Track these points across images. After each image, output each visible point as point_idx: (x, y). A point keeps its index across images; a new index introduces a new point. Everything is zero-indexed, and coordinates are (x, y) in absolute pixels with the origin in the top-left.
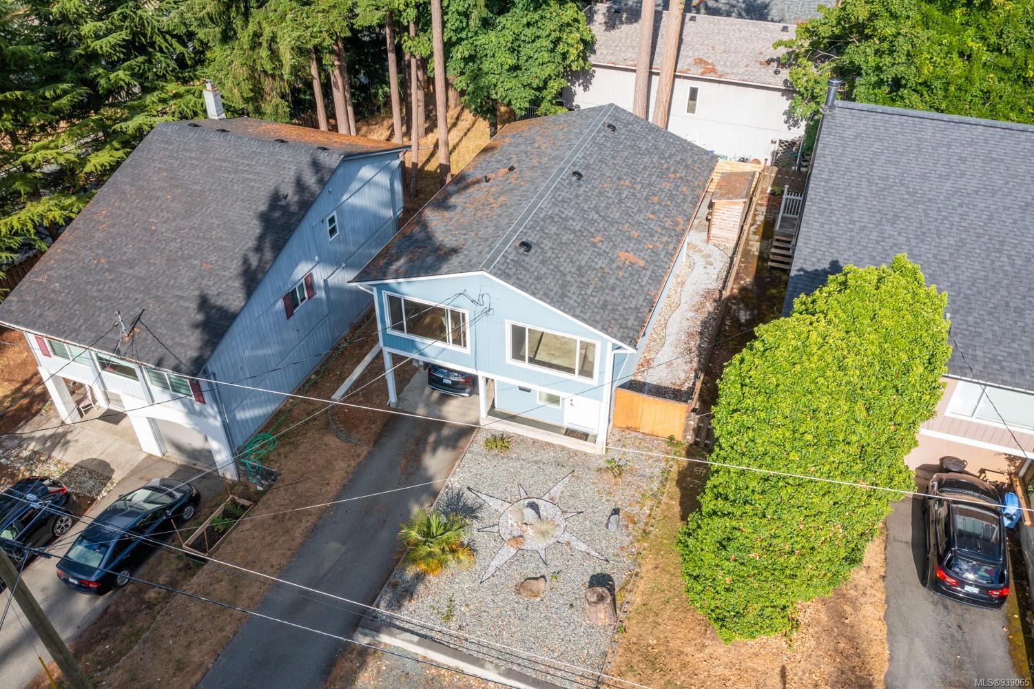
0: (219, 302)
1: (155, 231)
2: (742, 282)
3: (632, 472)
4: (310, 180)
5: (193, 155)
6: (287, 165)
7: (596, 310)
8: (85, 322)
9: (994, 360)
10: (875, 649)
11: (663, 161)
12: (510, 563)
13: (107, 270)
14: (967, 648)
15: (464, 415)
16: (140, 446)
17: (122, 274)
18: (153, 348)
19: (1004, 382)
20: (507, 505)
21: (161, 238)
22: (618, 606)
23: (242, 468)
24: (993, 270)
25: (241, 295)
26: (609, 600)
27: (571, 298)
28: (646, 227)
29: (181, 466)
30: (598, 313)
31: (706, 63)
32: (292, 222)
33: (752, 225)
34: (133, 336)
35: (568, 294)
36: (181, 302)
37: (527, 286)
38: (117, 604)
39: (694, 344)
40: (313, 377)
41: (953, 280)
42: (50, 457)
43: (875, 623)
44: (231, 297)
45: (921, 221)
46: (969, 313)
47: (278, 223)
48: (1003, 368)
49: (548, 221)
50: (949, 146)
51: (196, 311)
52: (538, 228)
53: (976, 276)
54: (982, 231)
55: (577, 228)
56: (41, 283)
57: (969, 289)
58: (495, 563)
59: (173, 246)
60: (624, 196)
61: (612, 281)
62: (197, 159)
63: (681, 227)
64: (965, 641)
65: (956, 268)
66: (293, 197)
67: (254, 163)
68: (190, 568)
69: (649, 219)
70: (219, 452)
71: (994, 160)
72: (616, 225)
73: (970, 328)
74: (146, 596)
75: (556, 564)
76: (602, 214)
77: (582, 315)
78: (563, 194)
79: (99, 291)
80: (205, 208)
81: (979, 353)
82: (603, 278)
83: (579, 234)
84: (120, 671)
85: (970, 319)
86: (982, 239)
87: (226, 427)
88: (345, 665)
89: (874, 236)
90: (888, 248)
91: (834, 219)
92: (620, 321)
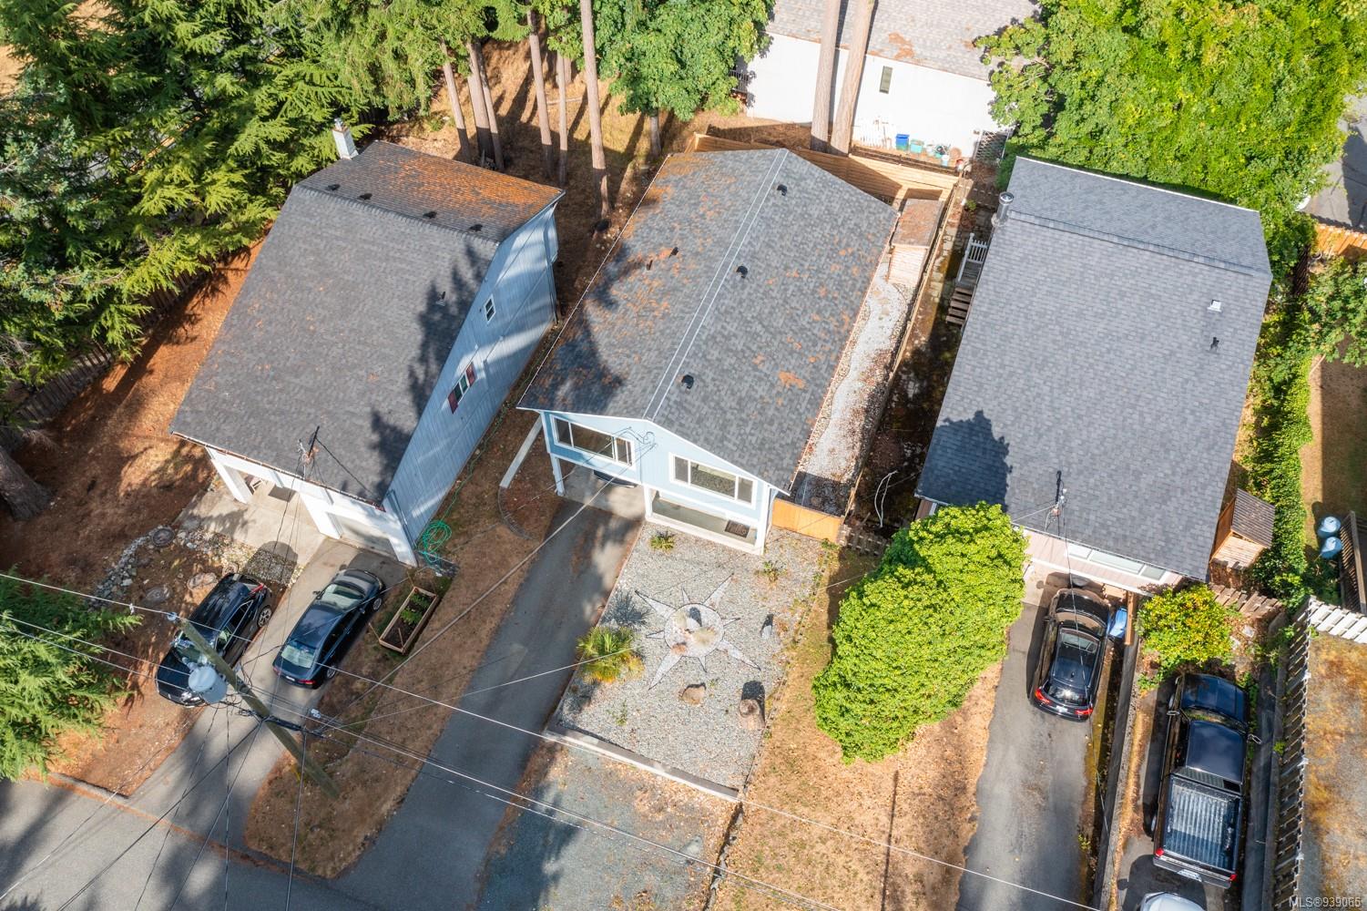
0: (392, 422)
1: (314, 332)
2: (916, 342)
3: (787, 575)
4: (467, 274)
5: (338, 234)
6: (439, 253)
7: (754, 452)
8: (264, 437)
9: (1103, 526)
10: (975, 756)
11: (835, 232)
12: (675, 670)
13: (274, 378)
14: (1052, 754)
15: (630, 505)
16: (316, 526)
17: (289, 383)
18: (336, 471)
19: (1108, 548)
20: (671, 610)
21: (322, 341)
22: (766, 712)
23: (421, 557)
24: (1123, 429)
25: (412, 414)
26: (758, 712)
27: (729, 441)
28: (809, 333)
29: (361, 549)
30: (755, 455)
31: (903, 41)
32: (453, 327)
33: (938, 257)
34: (313, 457)
35: (728, 436)
36: (354, 420)
37: (689, 432)
38: (329, 695)
39: (858, 424)
40: (478, 452)
41: (1084, 437)
42: (232, 540)
43: (980, 732)
44: (402, 416)
45: (1067, 368)
46: (1092, 475)
47: (439, 329)
48: (1109, 533)
49: (710, 343)
50: (1112, 276)
51: (370, 430)
52: (700, 355)
53: (1106, 434)
54: (1122, 384)
55: (739, 348)
56: (209, 391)
57: (1097, 448)
58: (662, 670)
59: (336, 351)
60: (790, 292)
61: (770, 412)
62: (345, 240)
63: (846, 327)
64: (1051, 748)
65: (1090, 424)
66: (452, 297)
67: (404, 248)
68: (388, 659)
69: (814, 321)
70: (399, 545)
71: (1152, 296)
72: (778, 337)
73: (1090, 491)
74: (353, 687)
75: (715, 671)
76: (766, 323)
77: (740, 460)
78: (726, 302)
79: (270, 403)
80: (361, 305)
81: (1092, 517)
82: (762, 411)
83: (740, 355)
84: (350, 764)
85: (1092, 481)
86: (1120, 393)
87: (405, 528)
88: (537, 761)
89: (1021, 384)
90: (1031, 398)
91: (986, 362)
92: (776, 461)
